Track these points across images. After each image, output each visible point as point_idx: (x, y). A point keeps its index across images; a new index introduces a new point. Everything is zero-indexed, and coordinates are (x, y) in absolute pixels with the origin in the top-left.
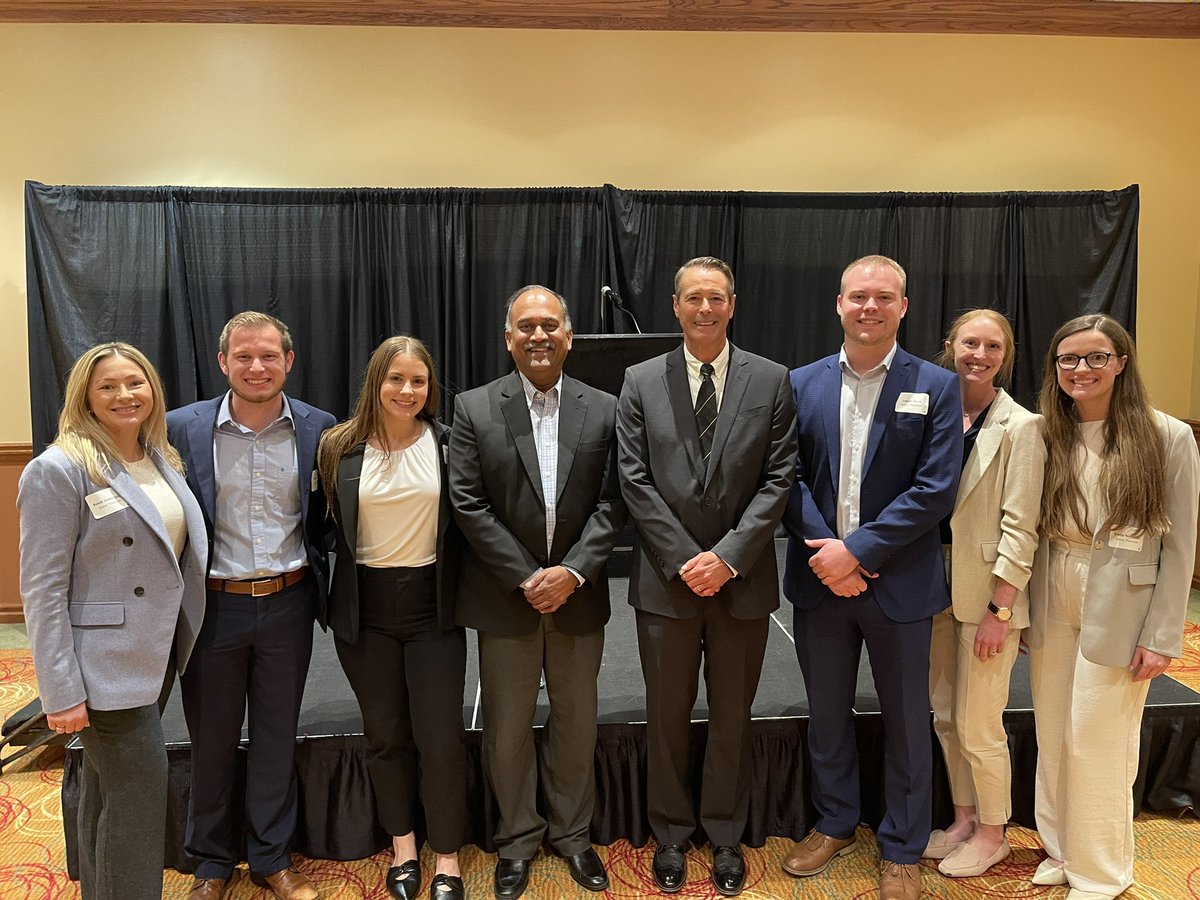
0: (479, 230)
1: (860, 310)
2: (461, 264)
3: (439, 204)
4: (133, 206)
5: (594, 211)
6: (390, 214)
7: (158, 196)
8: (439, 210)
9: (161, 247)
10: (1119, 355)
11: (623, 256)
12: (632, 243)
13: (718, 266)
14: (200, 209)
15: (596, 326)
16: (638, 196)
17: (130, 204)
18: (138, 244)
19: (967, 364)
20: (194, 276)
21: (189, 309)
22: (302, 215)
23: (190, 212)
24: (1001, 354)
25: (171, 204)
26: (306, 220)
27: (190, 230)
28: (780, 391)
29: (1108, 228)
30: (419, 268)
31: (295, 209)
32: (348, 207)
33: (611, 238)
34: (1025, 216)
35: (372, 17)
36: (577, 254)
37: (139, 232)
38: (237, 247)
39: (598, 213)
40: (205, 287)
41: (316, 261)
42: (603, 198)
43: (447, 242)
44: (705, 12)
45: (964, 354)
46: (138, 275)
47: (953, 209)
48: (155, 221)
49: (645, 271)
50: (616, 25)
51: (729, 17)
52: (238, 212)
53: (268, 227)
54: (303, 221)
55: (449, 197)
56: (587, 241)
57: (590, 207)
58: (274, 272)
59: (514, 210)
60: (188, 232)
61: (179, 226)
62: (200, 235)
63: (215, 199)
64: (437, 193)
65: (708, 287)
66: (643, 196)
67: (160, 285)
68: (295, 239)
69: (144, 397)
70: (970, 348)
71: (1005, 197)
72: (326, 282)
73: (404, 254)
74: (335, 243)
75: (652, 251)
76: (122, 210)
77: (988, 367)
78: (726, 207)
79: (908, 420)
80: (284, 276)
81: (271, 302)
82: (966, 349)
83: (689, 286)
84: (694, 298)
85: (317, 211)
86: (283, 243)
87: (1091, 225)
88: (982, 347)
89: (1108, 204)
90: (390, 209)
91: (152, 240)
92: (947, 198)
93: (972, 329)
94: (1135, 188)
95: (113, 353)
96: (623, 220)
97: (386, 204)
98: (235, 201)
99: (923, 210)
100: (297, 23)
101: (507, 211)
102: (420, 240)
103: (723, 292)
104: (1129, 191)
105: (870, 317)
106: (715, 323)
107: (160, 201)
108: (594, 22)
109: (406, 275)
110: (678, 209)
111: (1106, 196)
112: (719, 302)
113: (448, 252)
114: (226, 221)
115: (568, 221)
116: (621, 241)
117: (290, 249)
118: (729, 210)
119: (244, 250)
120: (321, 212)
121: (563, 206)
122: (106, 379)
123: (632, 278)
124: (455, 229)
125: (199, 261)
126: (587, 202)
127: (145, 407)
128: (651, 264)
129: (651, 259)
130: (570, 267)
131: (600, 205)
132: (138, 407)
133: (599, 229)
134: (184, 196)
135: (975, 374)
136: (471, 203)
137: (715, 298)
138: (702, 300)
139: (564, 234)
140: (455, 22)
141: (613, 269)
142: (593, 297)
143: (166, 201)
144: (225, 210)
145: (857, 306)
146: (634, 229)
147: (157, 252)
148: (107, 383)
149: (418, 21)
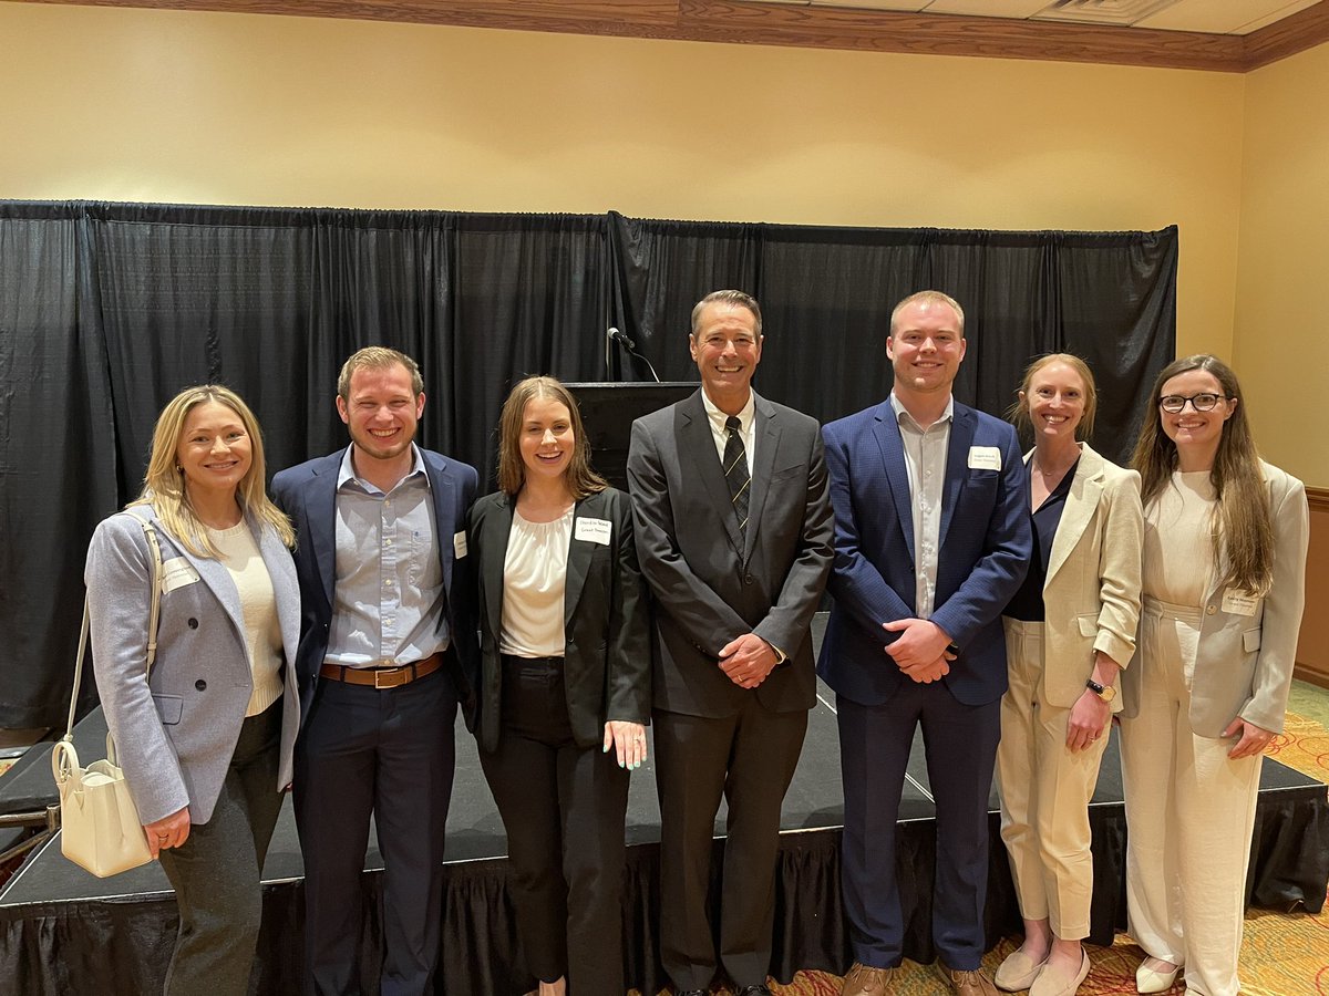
0: (463, 260)
1: (917, 352)
2: (442, 300)
3: (416, 228)
4: (35, 225)
5: (597, 244)
6: (357, 240)
7: (69, 212)
8: (416, 236)
9: (70, 274)
10: (1229, 398)
11: (632, 293)
12: (641, 280)
13: (744, 302)
14: (120, 230)
15: (600, 373)
16: (647, 225)
17: (32, 221)
18: (41, 270)
19: (1044, 416)
20: (112, 310)
21: (105, 349)
22: (249, 238)
23: (108, 233)
24: (1080, 403)
25: (83, 222)
26: (254, 245)
27: (107, 254)
28: (815, 448)
29: (1147, 271)
30: (392, 303)
31: (239, 231)
32: (305, 230)
33: (617, 273)
34: (1062, 257)
35: (331, 8)
36: (578, 291)
37: (42, 258)
38: (166, 274)
39: (602, 244)
40: (126, 322)
41: (266, 292)
42: (608, 227)
43: (426, 274)
44: (718, 21)
45: (1038, 404)
46: (40, 309)
47: (988, 248)
48: (62, 243)
49: (656, 310)
50: (618, 30)
51: (745, 28)
52: (168, 233)
53: (206, 252)
54: (249, 247)
55: (431, 220)
56: (590, 277)
57: (593, 237)
58: (214, 305)
59: (504, 240)
60: (103, 256)
61: (93, 248)
62: (119, 261)
63: (139, 216)
64: (414, 217)
65: (732, 327)
66: (653, 226)
67: (68, 321)
68: (240, 267)
69: (243, 451)
70: (1045, 397)
71: (1042, 236)
72: (278, 320)
73: (374, 287)
74: (289, 272)
75: (663, 288)
76: (21, 229)
77: (1067, 418)
78: (746, 240)
79: (983, 477)
80: (225, 309)
81: (210, 343)
82: (1041, 398)
83: (710, 325)
84: (716, 339)
85: (267, 234)
86: (224, 273)
87: (1128, 268)
88: (1058, 396)
89: (1147, 245)
90: (357, 234)
91: (59, 267)
92: (982, 235)
93: (1046, 376)
94: (1174, 229)
95: (208, 398)
96: (632, 252)
97: (352, 228)
98: (164, 219)
99: (957, 248)
100: (240, 11)
101: (496, 239)
102: (393, 272)
103: (750, 333)
104: (1168, 232)
105: (928, 359)
106: (741, 368)
107: (68, 218)
108: (594, 26)
109: (376, 312)
110: (692, 242)
111: (1145, 238)
112: (745, 343)
113: (427, 286)
114: (152, 244)
115: (567, 253)
116: (628, 275)
117: (234, 280)
118: (749, 243)
119: (175, 280)
120: (272, 237)
121: (562, 234)
122: (200, 430)
123: (641, 318)
124: (436, 257)
125: (118, 292)
126: (589, 231)
127: (244, 463)
128: (662, 302)
129: (662, 298)
130: (570, 306)
131: (604, 235)
132: (235, 463)
133: (602, 262)
134: (100, 213)
135: (1052, 426)
136: (454, 230)
137: (741, 340)
138: (725, 342)
139: (563, 265)
140: (431, 18)
141: (620, 308)
142: (596, 340)
143: (78, 218)
144: (152, 230)
145: (912, 347)
146: (644, 262)
147: (65, 280)
148: (200, 435)
149: (388, 15)
